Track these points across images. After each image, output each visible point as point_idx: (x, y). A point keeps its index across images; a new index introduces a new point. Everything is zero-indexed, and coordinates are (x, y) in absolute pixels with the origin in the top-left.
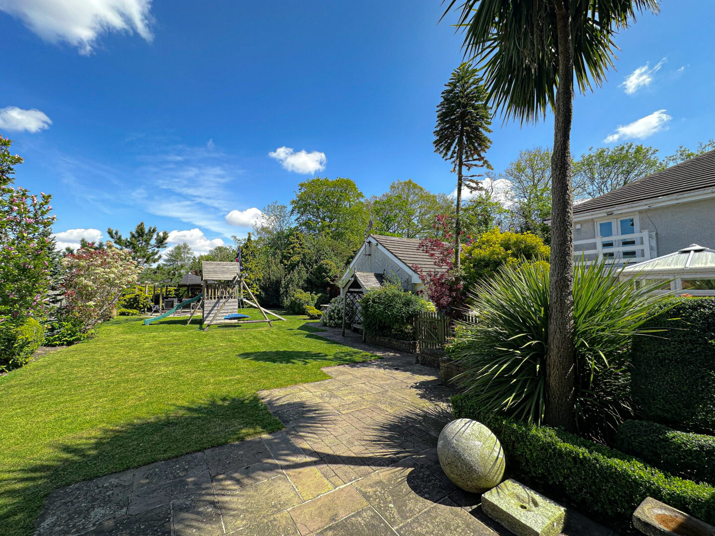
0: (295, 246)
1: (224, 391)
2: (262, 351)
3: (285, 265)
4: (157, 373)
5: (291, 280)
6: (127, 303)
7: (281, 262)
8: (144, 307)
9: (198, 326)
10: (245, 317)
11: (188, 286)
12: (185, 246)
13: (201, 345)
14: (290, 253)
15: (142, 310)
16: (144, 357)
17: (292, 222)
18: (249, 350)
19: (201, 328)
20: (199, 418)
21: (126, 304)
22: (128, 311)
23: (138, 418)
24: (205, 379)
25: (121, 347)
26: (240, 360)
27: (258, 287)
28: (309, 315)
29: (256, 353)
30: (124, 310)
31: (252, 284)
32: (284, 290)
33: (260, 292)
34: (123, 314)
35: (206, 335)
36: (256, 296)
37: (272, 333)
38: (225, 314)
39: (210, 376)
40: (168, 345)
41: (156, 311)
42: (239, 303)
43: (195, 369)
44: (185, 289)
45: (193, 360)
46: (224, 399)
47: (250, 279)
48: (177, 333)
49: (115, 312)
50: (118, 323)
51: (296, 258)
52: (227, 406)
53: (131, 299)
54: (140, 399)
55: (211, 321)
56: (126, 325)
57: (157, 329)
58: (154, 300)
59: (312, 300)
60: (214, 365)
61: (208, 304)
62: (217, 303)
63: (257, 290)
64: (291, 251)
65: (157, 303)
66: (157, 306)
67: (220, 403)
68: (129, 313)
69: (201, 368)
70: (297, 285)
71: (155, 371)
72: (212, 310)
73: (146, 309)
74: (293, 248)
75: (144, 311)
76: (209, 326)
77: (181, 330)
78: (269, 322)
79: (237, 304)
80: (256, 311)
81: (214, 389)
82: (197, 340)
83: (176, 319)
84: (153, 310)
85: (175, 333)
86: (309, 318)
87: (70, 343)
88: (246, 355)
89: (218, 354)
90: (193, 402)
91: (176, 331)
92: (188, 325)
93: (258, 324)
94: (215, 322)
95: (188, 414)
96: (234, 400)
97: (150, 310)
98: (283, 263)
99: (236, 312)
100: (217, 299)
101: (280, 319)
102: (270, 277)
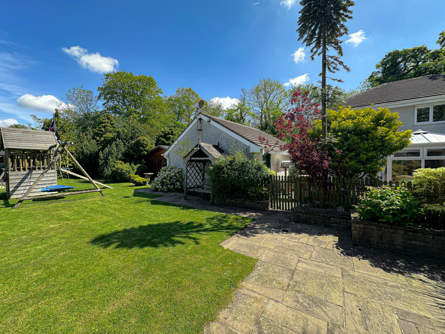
0: (106, 125)
2: (121, 229)
3: (98, 141)
5: (110, 153)
7: (94, 138)
14: (102, 131)
17: (99, 106)
19: (7, 205)
28: (135, 182)
29: (115, 234)
32: (103, 161)
51: (109, 135)
55: (25, 195)
59: (133, 170)
61: (15, 176)
62: (28, 174)
64: (103, 129)
70: (116, 157)
72: (21, 183)
74: (104, 127)
76: (19, 201)
78: (100, 192)
86: (134, 185)
88: (104, 241)
93: (86, 194)
94: (29, 196)
98: (95, 139)
99: (55, 184)
100: (27, 171)
101: (106, 187)
102: (83, 151)
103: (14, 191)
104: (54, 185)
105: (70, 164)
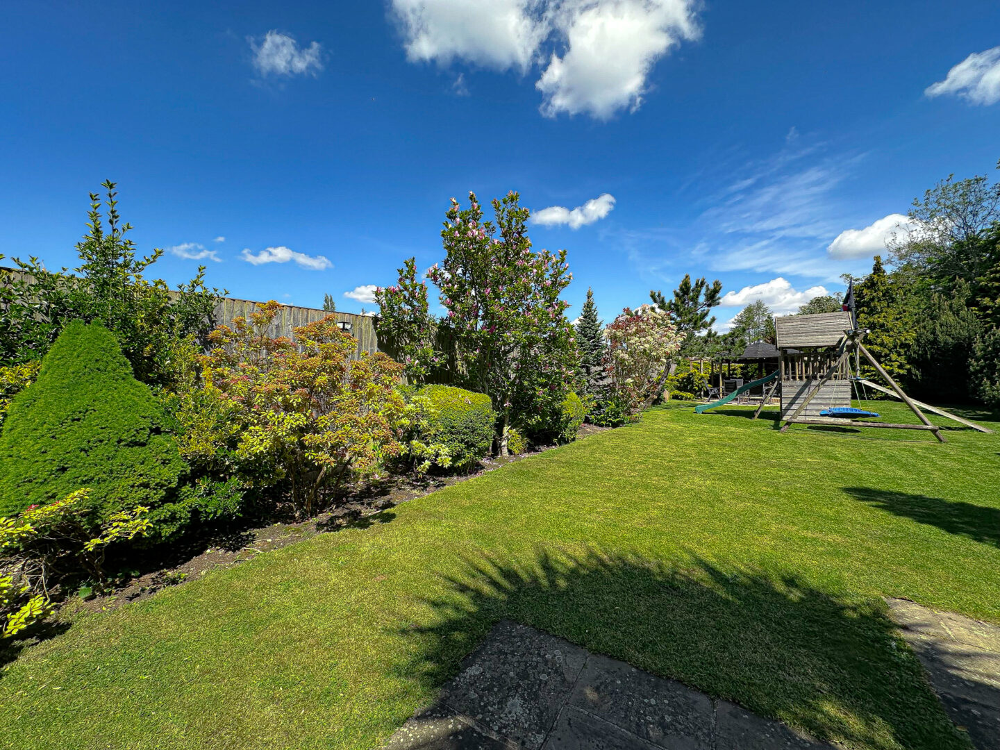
1: (795, 561)
2: (910, 492)
4: (688, 486)
6: (681, 384)
7: (971, 303)
8: (700, 390)
9: (772, 422)
10: (868, 416)
11: (760, 361)
12: (759, 305)
13: (770, 454)
15: (698, 393)
16: (680, 457)
18: (872, 484)
19: (776, 427)
20: (726, 602)
21: (679, 385)
22: (681, 394)
23: (635, 554)
24: (760, 520)
25: (661, 437)
26: (849, 502)
27: (902, 360)
29: (891, 493)
30: (677, 392)
31: (886, 355)
32: (981, 363)
33: (909, 370)
34: (675, 397)
35: (784, 439)
36: (899, 377)
37: (945, 456)
38: (823, 407)
39: (772, 518)
40: (718, 444)
41: (714, 396)
42: (853, 390)
43: (748, 495)
44: (756, 366)
45: (748, 477)
46: (790, 582)
47: (882, 345)
48: (736, 428)
49: (667, 395)
50: (668, 408)
52: (794, 604)
53: (684, 378)
54: (650, 521)
55: (793, 416)
56: (676, 411)
57: (710, 419)
58: (712, 381)
60: (785, 496)
61: (790, 388)
62: (805, 386)
63: (901, 367)
65: (716, 384)
66: (716, 389)
67: (780, 587)
68: (683, 397)
69: (759, 496)
71: (685, 482)
72: (795, 398)
73: (702, 393)
75: (700, 395)
76: (788, 423)
77: (741, 425)
78: (934, 431)
79: (849, 389)
80: (898, 407)
81: (774, 548)
82: (765, 444)
83: (740, 409)
84: (711, 394)
85: (733, 429)
87: (615, 425)
88: (864, 493)
89: (798, 477)
90: (724, 560)
91: (735, 426)
92: (756, 419)
93: (903, 433)
94: (800, 419)
95: (708, 584)
96: (813, 594)
97: (706, 394)
98: (977, 304)
99: (847, 405)
100: (805, 380)
101: (971, 428)
102: (935, 339)
103: (787, 409)
104: (844, 407)
105: (902, 369)
